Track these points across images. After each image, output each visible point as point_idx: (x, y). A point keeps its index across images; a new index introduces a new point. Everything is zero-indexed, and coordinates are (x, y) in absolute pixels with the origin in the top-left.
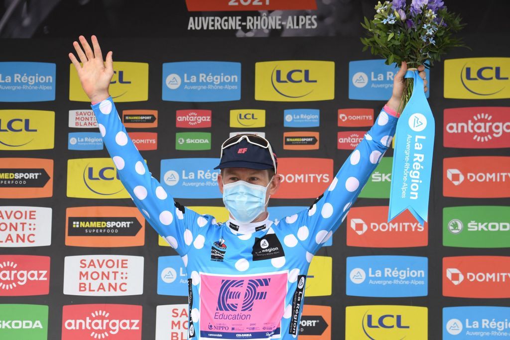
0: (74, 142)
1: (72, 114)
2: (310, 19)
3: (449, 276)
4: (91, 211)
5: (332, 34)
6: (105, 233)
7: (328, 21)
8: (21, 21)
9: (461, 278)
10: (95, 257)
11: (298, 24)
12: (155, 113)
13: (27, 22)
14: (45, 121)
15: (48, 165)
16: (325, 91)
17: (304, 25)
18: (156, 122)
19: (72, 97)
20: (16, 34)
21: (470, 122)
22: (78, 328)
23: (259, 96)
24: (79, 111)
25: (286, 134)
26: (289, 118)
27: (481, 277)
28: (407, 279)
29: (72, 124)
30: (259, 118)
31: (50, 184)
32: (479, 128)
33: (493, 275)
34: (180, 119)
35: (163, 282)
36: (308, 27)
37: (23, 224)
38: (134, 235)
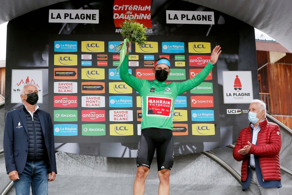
0: (83, 63)
1: (82, 56)
2: (150, 30)
3: (193, 101)
4: (89, 83)
5: (157, 34)
6: (93, 89)
7: (156, 31)
8: (67, 29)
9: (196, 102)
10: (91, 96)
11: (147, 32)
12: (107, 56)
13: (69, 30)
14: (75, 57)
15: (76, 70)
16: (156, 50)
17: (149, 32)
18: (107, 58)
19: (82, 51)
20: (65, 33)
21: (196, 59)
22: (86, 117)
23: (136, 51)
24: (84, 55)
25: (145, 62)
26: (146, 57)
27: (201, 102)
28: (181, 102)
29: (82, 58)
30: (137, 57)
31: (76, 75)
32: (199, 61)
33: (205, 101)
34: (114, 57)
35: (111, 104)
36: (150, 32)
37: (69, 87)
38: (102, 90)
